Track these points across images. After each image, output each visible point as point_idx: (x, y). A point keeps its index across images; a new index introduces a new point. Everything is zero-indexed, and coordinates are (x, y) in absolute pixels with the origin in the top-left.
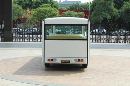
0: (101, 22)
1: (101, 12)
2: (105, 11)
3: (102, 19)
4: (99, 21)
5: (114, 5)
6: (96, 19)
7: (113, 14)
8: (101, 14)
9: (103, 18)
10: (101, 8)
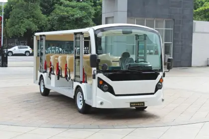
0: (23, 36)
1: (22, 20)
2: (28, 18)
3: (25, 30)
4: (20, 34)
5: (41, 10)
6: (14, 30)
7: (40, 23)
8: (22, 22)
9: (27, 29)
10: (21, 13)
